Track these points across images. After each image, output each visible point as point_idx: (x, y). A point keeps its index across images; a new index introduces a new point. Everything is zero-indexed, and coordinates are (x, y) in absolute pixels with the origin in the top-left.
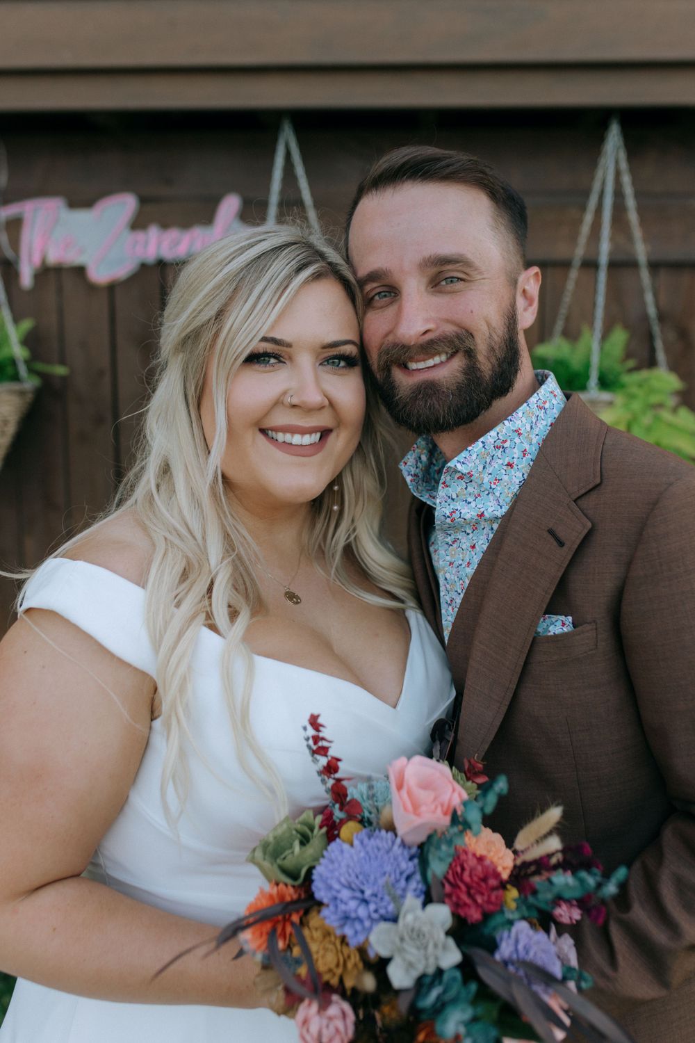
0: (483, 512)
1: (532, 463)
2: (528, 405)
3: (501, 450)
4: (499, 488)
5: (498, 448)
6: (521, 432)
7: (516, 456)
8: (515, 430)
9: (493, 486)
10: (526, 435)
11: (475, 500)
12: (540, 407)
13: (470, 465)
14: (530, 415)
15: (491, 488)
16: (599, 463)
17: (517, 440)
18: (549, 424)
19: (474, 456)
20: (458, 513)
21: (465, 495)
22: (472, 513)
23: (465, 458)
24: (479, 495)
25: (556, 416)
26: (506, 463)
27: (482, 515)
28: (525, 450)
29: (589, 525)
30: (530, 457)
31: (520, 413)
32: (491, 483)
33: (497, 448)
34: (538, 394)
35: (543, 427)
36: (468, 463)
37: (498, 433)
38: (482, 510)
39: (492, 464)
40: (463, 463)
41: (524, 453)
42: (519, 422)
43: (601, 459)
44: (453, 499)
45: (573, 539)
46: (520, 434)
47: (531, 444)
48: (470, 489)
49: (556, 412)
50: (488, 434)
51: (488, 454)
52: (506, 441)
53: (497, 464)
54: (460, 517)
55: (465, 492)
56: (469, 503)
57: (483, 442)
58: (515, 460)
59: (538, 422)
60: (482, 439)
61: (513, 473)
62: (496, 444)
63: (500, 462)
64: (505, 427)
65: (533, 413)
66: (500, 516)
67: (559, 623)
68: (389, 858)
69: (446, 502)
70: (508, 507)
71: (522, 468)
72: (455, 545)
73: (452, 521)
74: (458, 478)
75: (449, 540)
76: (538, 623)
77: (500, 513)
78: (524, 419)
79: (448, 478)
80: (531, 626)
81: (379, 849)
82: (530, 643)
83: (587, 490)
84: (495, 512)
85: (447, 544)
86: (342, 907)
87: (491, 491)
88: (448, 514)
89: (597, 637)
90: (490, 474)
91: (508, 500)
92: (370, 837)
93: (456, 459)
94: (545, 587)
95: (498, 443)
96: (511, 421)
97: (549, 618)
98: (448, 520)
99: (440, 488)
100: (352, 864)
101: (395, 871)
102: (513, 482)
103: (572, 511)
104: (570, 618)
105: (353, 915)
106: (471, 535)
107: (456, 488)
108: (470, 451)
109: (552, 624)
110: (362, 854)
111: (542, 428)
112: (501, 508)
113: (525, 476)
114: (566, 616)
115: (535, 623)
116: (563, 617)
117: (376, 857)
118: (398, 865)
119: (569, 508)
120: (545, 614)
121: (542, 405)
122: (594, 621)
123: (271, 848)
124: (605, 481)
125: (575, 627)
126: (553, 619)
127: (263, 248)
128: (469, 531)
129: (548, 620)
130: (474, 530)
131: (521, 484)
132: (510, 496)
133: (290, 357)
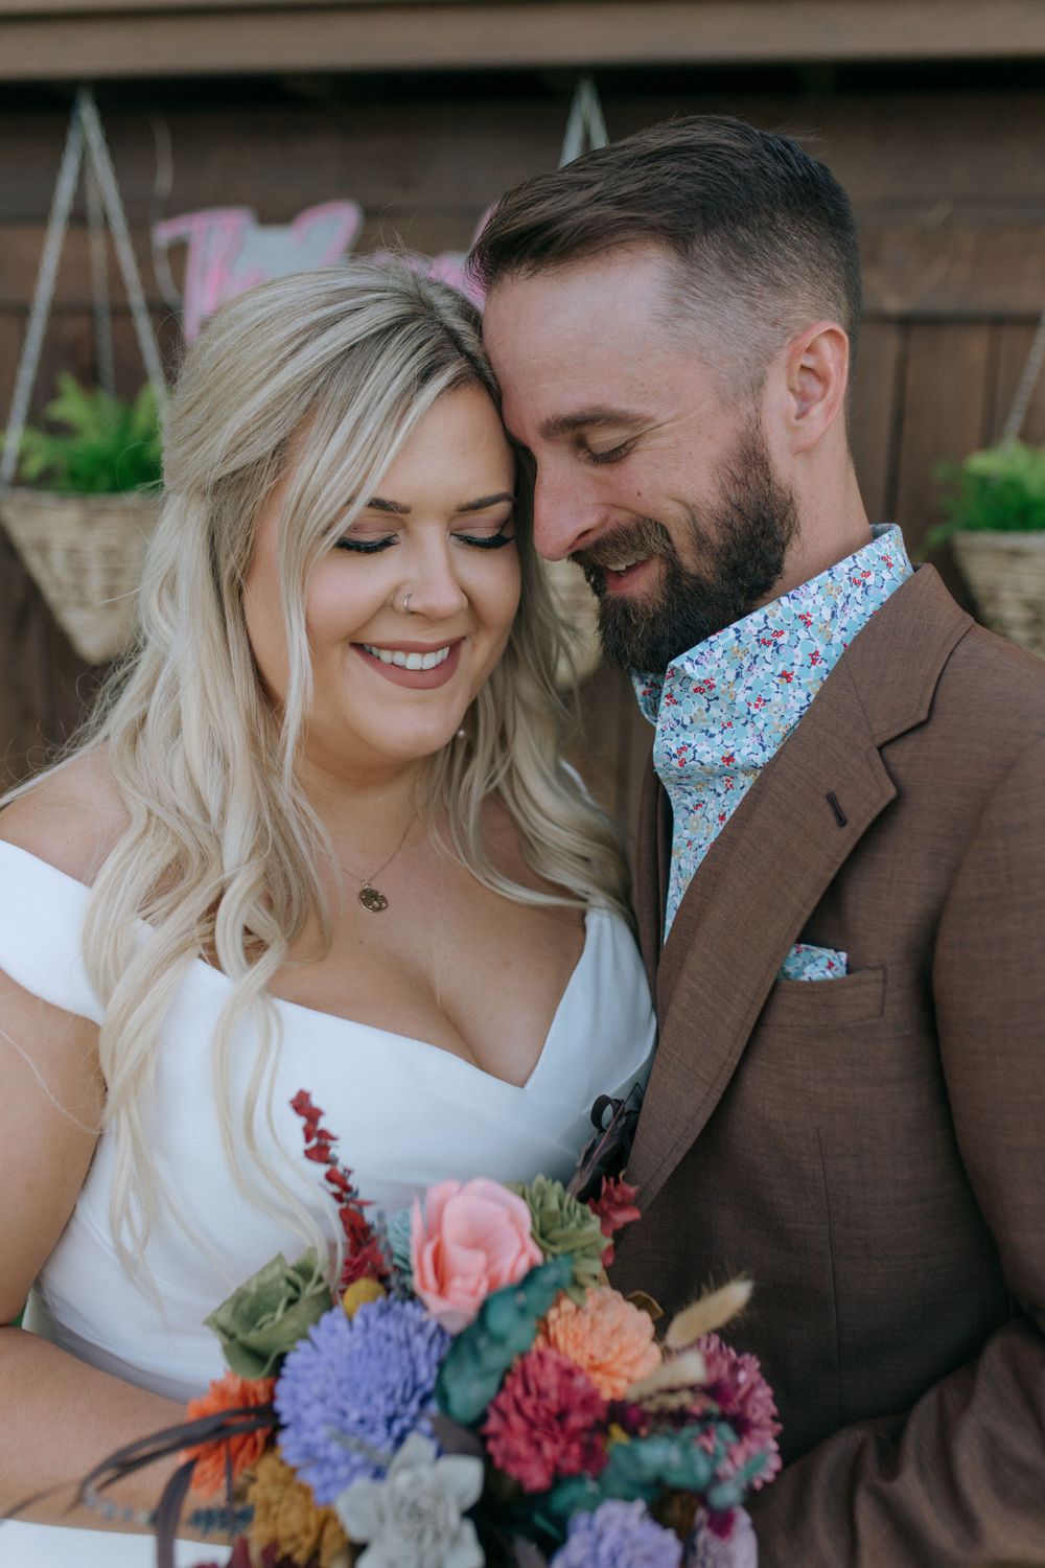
0: (733, 754)
1: (826, 677)
2: (830, 575)
3: (771, 647)
4: (763, 716)
5: (766, 643)
6: (812, 619)
7: (798, 662)
8: (800, 616)
9: (753, 710)
10: (820, 626)
11: (722, 732)
12: (855, 582)
13: (709, 668)
14: (834, 592)
15: (749, 713)
16: (933, 686)
17: (802, 634)
18: (870, 613)
19: (718, 653)
20: (690, 750)
21: (705, 721)
22: (715, 754)
23: (702, 654)
24: (730, 724)
25: (884, 600)
26: (779, 672)
27: (729, 759)
28: (817, 653)
29: (892, 792)
30: (824, 665)
31: (813, 586)
32: (749, 704)
33: (764, 642)
34: (854, 557)
35: (857, 615)
36: (705, 663)
37: (766, 617)
38: (731, 750)
39: (754, 671)
40: (697, 663)
41: (814, 657)
42: (810, 602)
43: (939, 679)
44: (685, 727)
45: (861, 815)
46: (808, 624)
47: (829, 644)
48: (715, 712)
49: (886, 593)
50: (749, 616)
51: (746, 652)
52: (782, 633)
53: (762, 672)
54: (694, 759)
55: (706, 715)
56: (712, 736)
57: (737, 631)
58: (796, 669)
59: (849, 607)
60: (735, 625)
61: (791, 691)
62: (761, 636)
63: (769, 668)
64: (780, 608)
65: (839, 591)
66: (761, 764)
67: (823, 963)
68: (400, 1359)
69: (672, 729)
70: (775, 750)
71: (811, 680)
72: (699, 812)
73: (682, 763)
74: (695, 691)
75: (689, 801)
76: (786, 958)
77: (761, 758)
78: (819, 599)
79: (677, 688)
80: (773, 960)
81: (388, 1338)
82: (768, 991)
83: (903, 730)
84: (753, 757)
85: (687, 808)
86: (306, 1437)
87: (749, 719)
88: (674, 751)
89: (883, 997)
90: (750, 688)
91: (778, 737)
92: (384, 1311)
94: (804, 896)
95: (766, 635)
96: (793, 598)
97: (807, 949)
98: (675, 763)
99: (663, 704)
100: (337, 1361)
101: (406, 1383)
102: (789, 707)
103: (870, 765)
104: (843, 956)
105: (320, 1453)
106: (723, 797)
107: (691, 707)
108: (711, 643)
109: (812, 961)
110: (358, 1345)
111: (854, 618)
112: (764, 750)
113: (811, 699)
114: (837, 951)
115: (780, 956)
116: (832, 951)
117: (381, 1353)
118: (414, 1372)
119: (867, 759)
120: (799, 941)
121: (859, 578)
122: (883, 968)
123: (245, 1306)
124: (935, 718)
125: (848, 972)
126: (813, 953)
127: (358, 331)
128: (720, 790)
129: (804, 954)
130: (728, 789)
131: (803, 711)
132: (782, 730)
133: (404, 526)
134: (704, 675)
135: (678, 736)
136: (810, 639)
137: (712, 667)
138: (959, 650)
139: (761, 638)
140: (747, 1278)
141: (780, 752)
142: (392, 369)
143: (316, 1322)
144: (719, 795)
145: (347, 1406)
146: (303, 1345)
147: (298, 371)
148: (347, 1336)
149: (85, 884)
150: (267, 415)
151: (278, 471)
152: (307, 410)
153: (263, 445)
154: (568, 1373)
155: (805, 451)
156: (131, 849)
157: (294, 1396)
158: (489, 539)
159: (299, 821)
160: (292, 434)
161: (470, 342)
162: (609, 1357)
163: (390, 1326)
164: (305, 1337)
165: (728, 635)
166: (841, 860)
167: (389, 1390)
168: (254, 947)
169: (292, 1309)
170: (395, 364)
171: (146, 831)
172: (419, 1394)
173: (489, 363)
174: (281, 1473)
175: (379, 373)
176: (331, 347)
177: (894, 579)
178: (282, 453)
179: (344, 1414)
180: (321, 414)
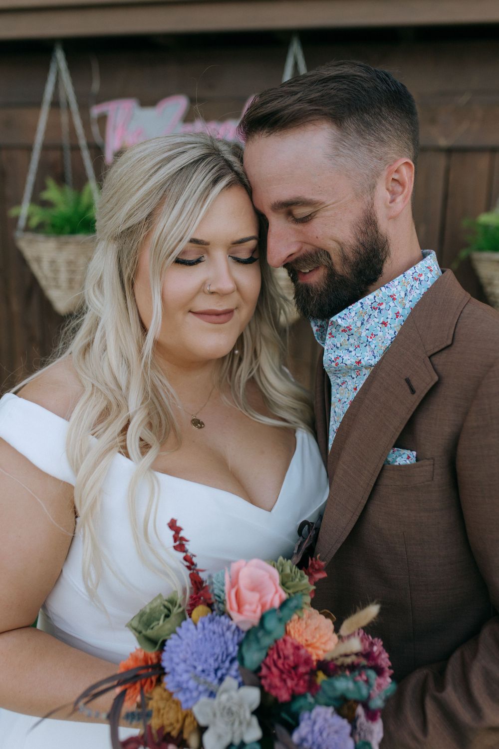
0: (360, 360)
1: (403, 323)
2: (404, 276)
3: (377, 310)
4: (374, 342)
5: (375, 309)
6: (396, 297)
7: (390, 317)
8: (390, 296)
9: (370, 340)
10: (400, 300)
11: (355, 350)
12: (415, 279)
13: (349, 321)
14: (406, 284)
15: (367, 341)
16: (454, 328)
17: (391, 304)
18: (423, 293)
19: (353, 314)
20: (341, 359)
21: (347, 345)
22: (352, 360)
23: (346, 314)
24: (359, 346)
25: (429, 287)
26: (381, 322)
27: (359, 362)
28: (398, 313)
29: (436, 378)
30: (402, 318)
31: (396, 281)
32: (368, 337)
34: (415, 268)
35: (417, 294)
36: (347, 319)
37: (375, 297)
38: (360, 358)
39: (370, 321)
40: (343, 319)
41: (397, 315)
42: (395, 289)
43: (456, 324)
44: (338, 348)
45: (422, 388)
46: (394, 299)
47: (404, 308)
48: (351, 341)
49: (429, 284)
50: (367, 297)
51: (366, 313)
52: (382, 304)
53: (374, 322)
54: (342, 362)
55: (347, 342)
56: (351, 352)
57: (361, 303)
58: (389, 320)
59: (413, 291)
60: (360, 301)
61: (387, 330)
62: (373, 305)
63: (377, 320)
64: (381, 292)
65: (408, 283)
66: (373, 364)
67: (405, 456)
68: (220, 642)
69: (332, 349)
70: (380, 358)
71: (396, 325)
72: (344, 386)
73: (337, 364)
74: (342, 331)
75: (339, 381)
76: (388, 454)
77: (374, 362)
78: (399, 287)
79: (334, 330)
80: (382, 455)
81: (214, 633)
82: (380, 469)
83: (440, 349)
84: (370, 361)
85: (338, 384)
86: (178, 678)
87: (368, 344)
88: (333, 359)
89: (433, 472)
90: (368, 330)
91: (381, 352)
92: (212, 620)
93: (338, 315)
95: (375, 305)
96: (387, 287)
97: (398, 450)
98: (333, 364)
99: (327, 338)
100: (190, 644)
101: (223, 653)
102: (386, 338)
103: (425, 365)
104: (415, 453)
105: (185, 686)
106: (355, 379)
107: (340, 339)
108: (350, 309)
109: (400, 456)
110: (200, 636)
112: (375, 358)
113: (396, 334)
114: (411, 451)
115: (385, 454)
116: (409, 451)
117: (211, 639)
118: (227, 649)
119: (424, 362)
120: (394, 447)
121: (417, 277)
122: (433, 459)
123: (145, 618)
124: (455, 344)
125: (417, 460)
126: (400, 452)
127: (184, 161)
128: (354, 376)
129: (396, 452)
130: (358, 376)
131: (393, 340)
132: (383, 348)
133: (207, 252)
134: (347, 324)
135: (334, 352)
136: (396, 306)
137: (350, 321)
138: (465, 311)
139: (373, 306)
140: (377, 603)
141: (383, 358)
142: (200, 178)
143: (180, 626)
144: (353, 378)
145: (196, 664)
146: (173, 636)
147: (157, 181)
148: (195, 632)
149: (66, 420)
150: (142, 202)
151: (148, 227)
152: (161, 198)
153: (142, 215)
154: (297, 648)
155: (393, 218)
156: (86, 403)
157: (171, 660)
158: (247, 259)
159: (164, 390)
160: (154, 210)
161: (237, 165)
162: (315, 640)
163: (214, 627)
164: (175, 632)
165: (357, 306)
166: (413, 410)
167: (216, 656)
168: (145, 447)
169: (167, 620)
170: (201, 177)
171: (92, 394)
172: (229, 658)
173: (246, 175)
174: (165, 695)
175: (194, 180)
176: (172, 169)
177: (433, 277)
178: (150, 218)
179: (195, 668)
180: (167, 200)
